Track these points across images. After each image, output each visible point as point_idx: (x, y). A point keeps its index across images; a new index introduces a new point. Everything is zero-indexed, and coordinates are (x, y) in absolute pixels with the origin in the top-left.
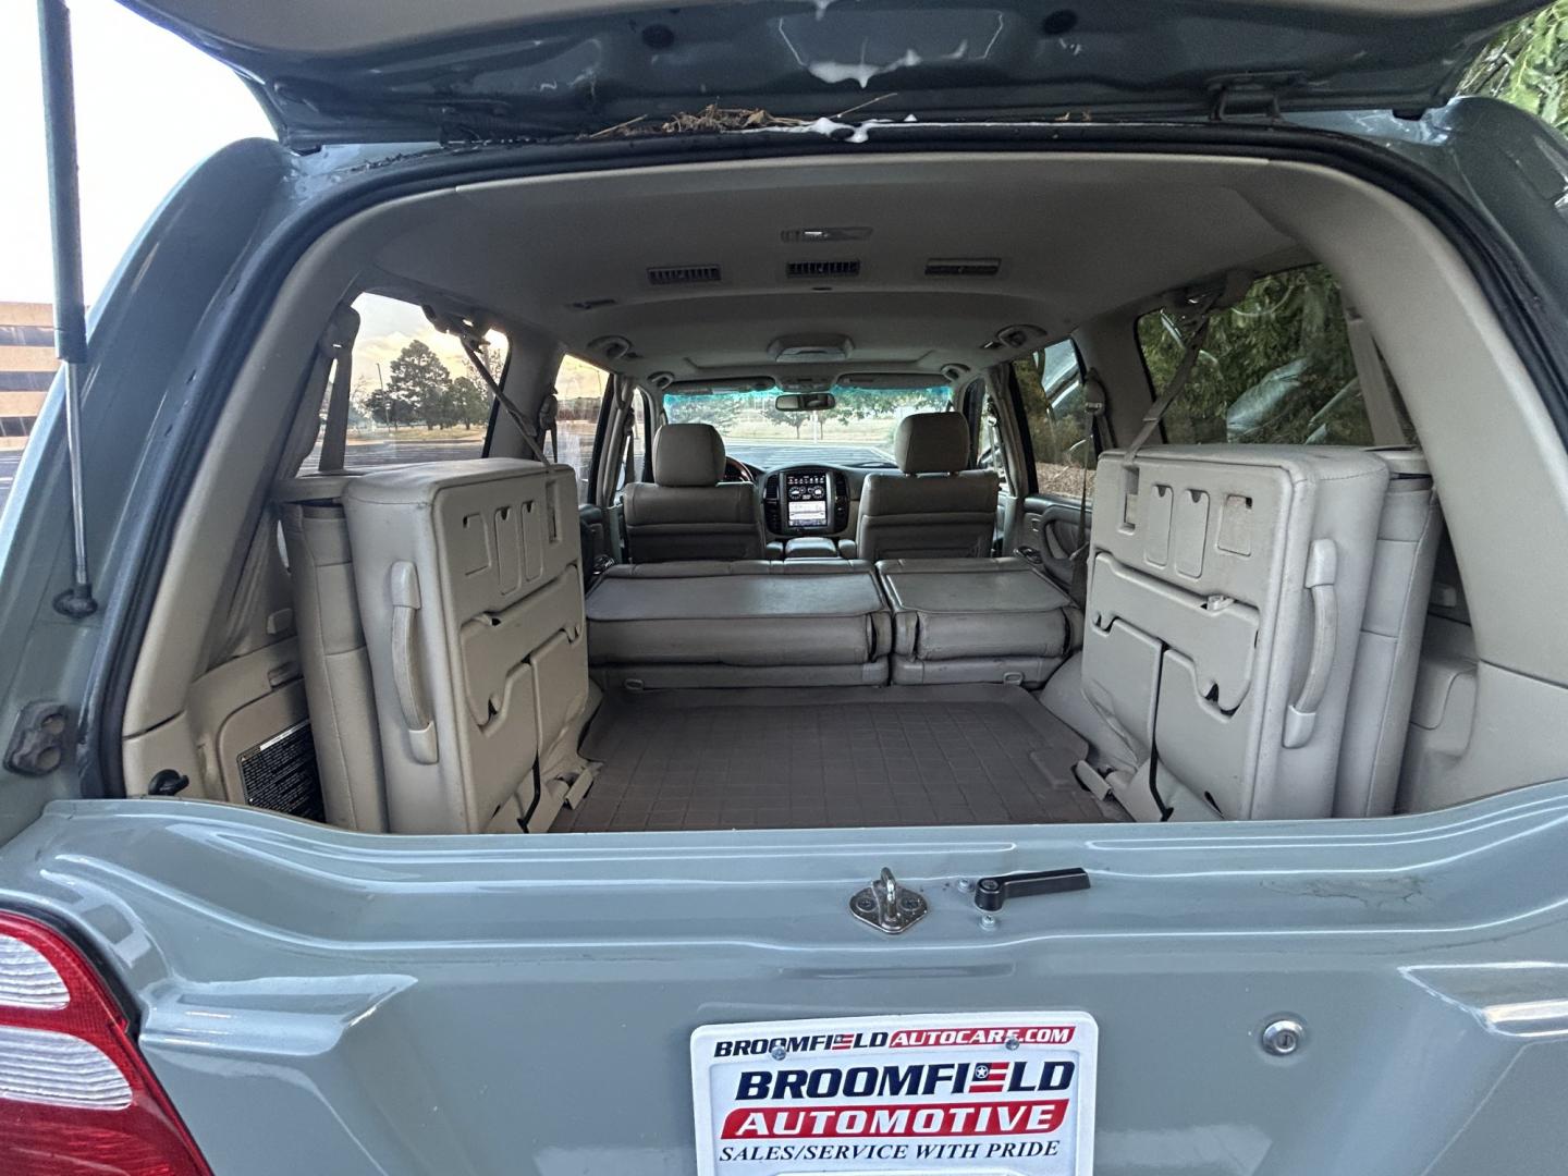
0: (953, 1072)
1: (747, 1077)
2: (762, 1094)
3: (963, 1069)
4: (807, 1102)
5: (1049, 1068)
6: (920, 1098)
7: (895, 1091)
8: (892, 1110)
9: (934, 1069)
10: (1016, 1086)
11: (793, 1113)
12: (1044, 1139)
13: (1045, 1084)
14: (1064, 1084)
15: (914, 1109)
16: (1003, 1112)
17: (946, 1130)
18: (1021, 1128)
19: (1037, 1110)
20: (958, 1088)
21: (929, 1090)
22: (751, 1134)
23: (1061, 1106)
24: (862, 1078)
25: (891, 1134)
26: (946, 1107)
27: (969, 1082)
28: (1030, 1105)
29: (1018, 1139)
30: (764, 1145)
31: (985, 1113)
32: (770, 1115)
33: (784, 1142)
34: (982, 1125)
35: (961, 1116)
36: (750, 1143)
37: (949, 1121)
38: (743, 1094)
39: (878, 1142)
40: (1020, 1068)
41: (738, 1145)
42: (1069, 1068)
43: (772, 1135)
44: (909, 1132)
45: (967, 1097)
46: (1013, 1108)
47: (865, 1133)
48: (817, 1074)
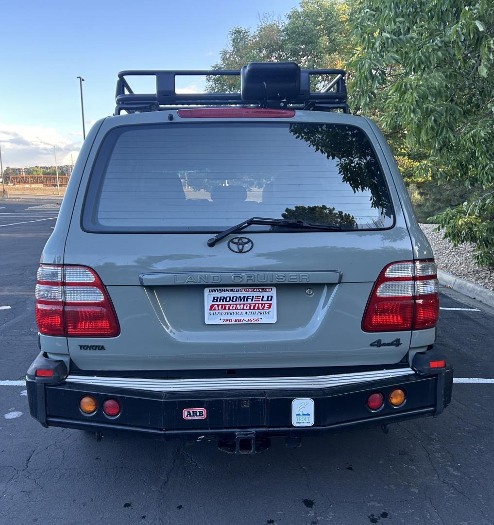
0: (251, 298)
1: (214, 298)
2: (217, 301)
3: (253, 297)
4: (225, 303)
5: (268, 297)
6: (245, 302)
7: (241, 301)
8: (240, 304)
9: (248, 297)
10: (262, 300)
11: (222, 305)
12: (268, 311)
13: (268, 300)
14: (271, 300)
15: (244, 304)
16: (260, 305)
17: (250, 309)
18: (263, 309)
19: (266, 305)
21: (247, 301)
22: (215, 309)
23: (271, 304)
24: (235, 298)
25: (240, 309)
26: (250, 304)
27: (254, 300)
28: (265, 304)
29: (263, 311)
30: (217, 312)
31: (257, 305)
32: (218, 305)
33: (221, 311)
34: (256, 308)
35: (252, 306)
36: (214, 311)
37: (250, 306)
38: (213, 301)
39: (238, 311)
40: (263, 297)
41: (212, 312)
42: (272, 297)
43: (219, 310)
44: (243, 309)
45: (253, 302)
46: (262, 304)
47: (235, 309)
48: (227, 297)
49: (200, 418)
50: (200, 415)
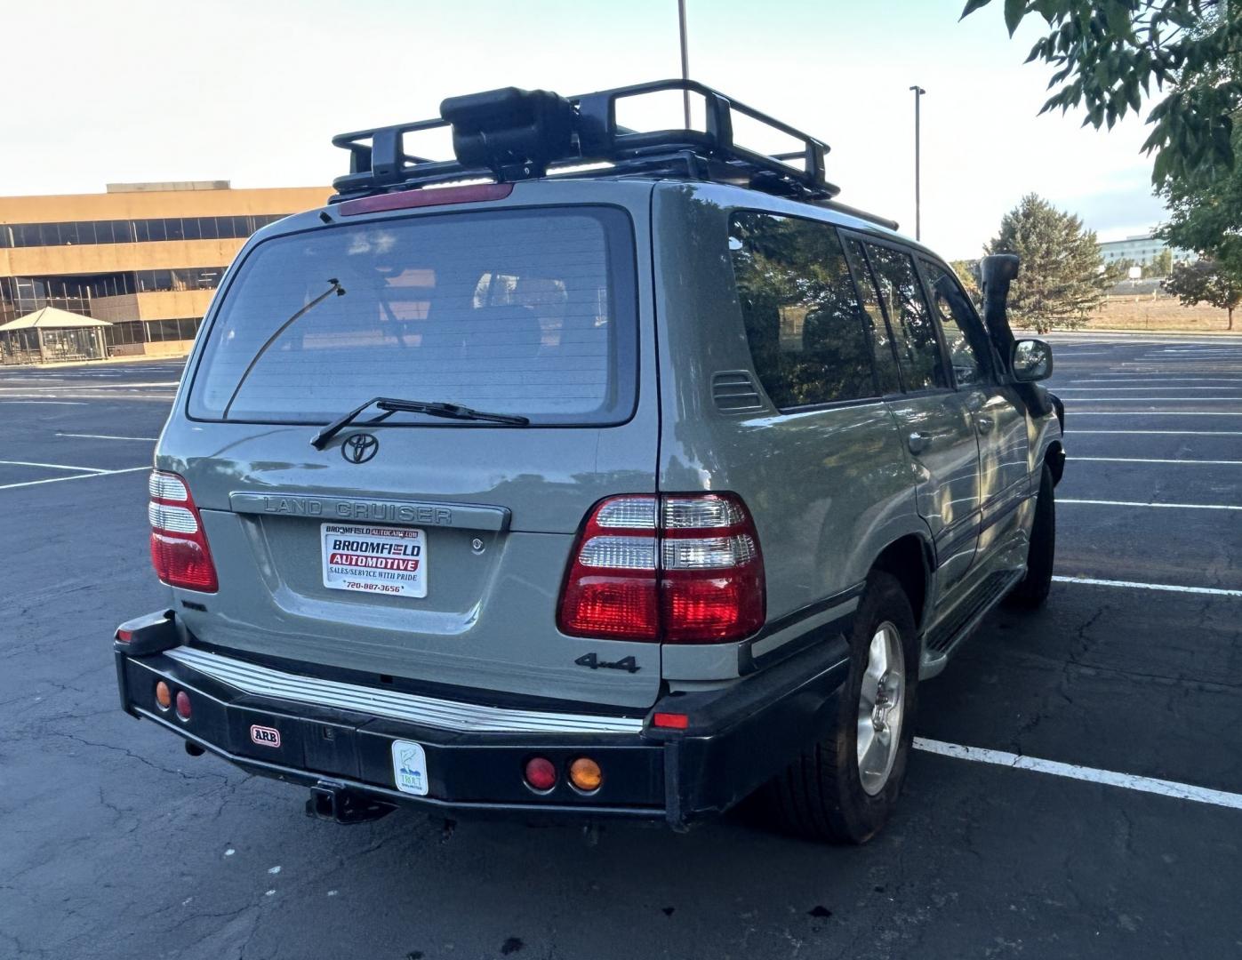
0: (388, 547)
1: (336, 541)
2: (339, 548)
3: (391, 545)
4: (350, 552)
5: (414, 547)
6: (379, 555)
7: (373, 552)
8: (372, 558)
9: (383, 545)
10: (405, 554)
11: (347, 556)
12: (413, 574)
13: (412, 554)
14: (418, 554)
15: (378, 558)
16: (401, 562)
17: (386, 567)
18: (406, 569)
19: (410, 562)
20: (389, 553)
21: (382, 552)
22: (337, 563)
23: (417, 562)
24: (365, 545)
25: (372, 567)
26: (386, 559)
27: (393, 551)
28: (408, 560)
29: (405, 573)
30: (340, 567)
31: (396, 561)
32: (341, 555)
33: (345, 567)
34: (395, 567)
35: (390, 561)
36: (337, 566)
37: (387, 563)
38: (335, 548)
39: (369, 569)
40: (406, 547)
41: (334, 566)
42: (419, 548)
43: (342, 564)
44: (376, 567)
45: (391, 556)
46: (404, 561)
47: (365, 566)
48: (353, 543)
49: (271, 744)
50: (271, 740)
